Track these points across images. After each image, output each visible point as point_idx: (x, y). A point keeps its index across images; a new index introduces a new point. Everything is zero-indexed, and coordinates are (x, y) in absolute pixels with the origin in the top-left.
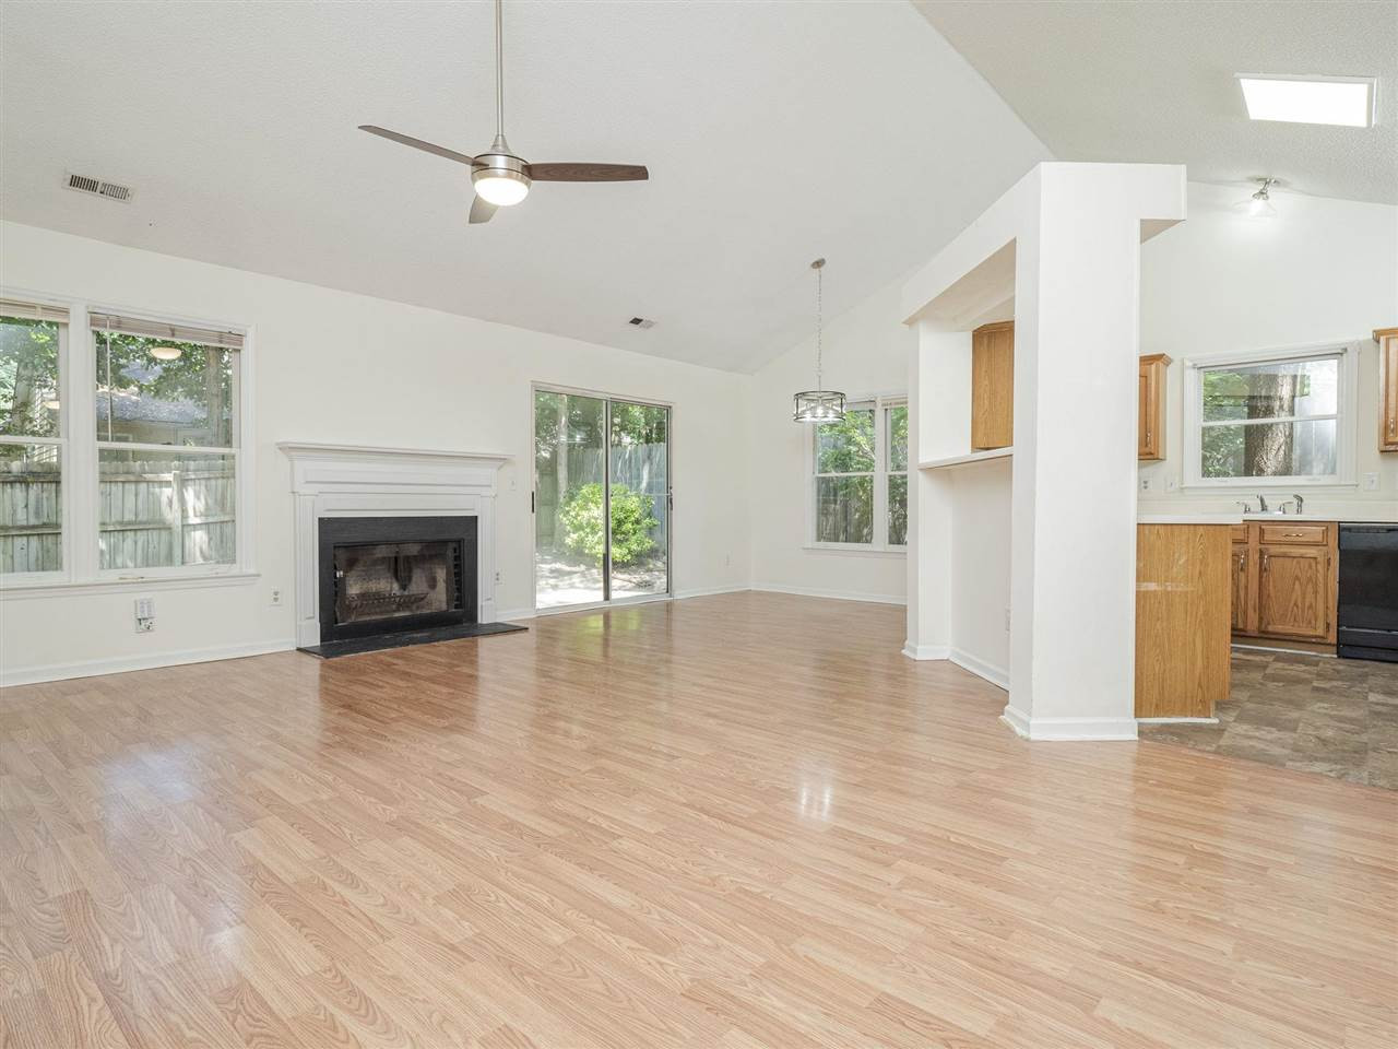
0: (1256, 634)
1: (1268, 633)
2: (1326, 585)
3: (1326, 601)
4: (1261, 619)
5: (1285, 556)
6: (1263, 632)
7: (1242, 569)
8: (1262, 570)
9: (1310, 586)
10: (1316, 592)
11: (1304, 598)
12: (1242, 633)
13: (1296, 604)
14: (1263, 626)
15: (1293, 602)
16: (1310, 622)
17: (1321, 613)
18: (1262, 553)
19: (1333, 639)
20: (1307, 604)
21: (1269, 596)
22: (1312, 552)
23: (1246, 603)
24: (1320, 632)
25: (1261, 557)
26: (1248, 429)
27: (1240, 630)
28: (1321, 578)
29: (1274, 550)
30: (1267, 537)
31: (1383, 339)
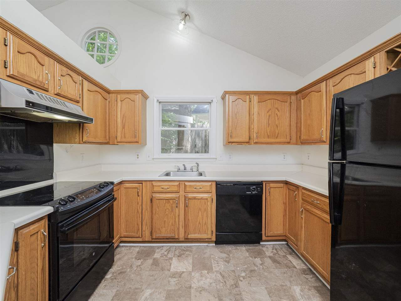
0: (183, 240)
1: (188, 239)
2: (211, 212)
3: (212, 220)
4: (185, 232)
5: (195, 198)
6: (186, 239)
7: (177, 207)
8: (186, 206)
9: (205, 213)
10: (207, 217)
11: (202, 219)
12: (177, 240)
13: (199, 223)
14: (186, 235)
15: (198, 222)
16: (205, 232)
17: (209, 227)
18: (185, 197)
19: (214, 239)
20: (204, 222)
21: (188, 220)
22: (205, 196)
23: (179, 224)
24: (209, 236)
25: (185, 200)
26: (178, 131)
27: (177, 239)
28: (209, 209)
29: (190, 195)
30: (188, 189)
31: (227, 96)
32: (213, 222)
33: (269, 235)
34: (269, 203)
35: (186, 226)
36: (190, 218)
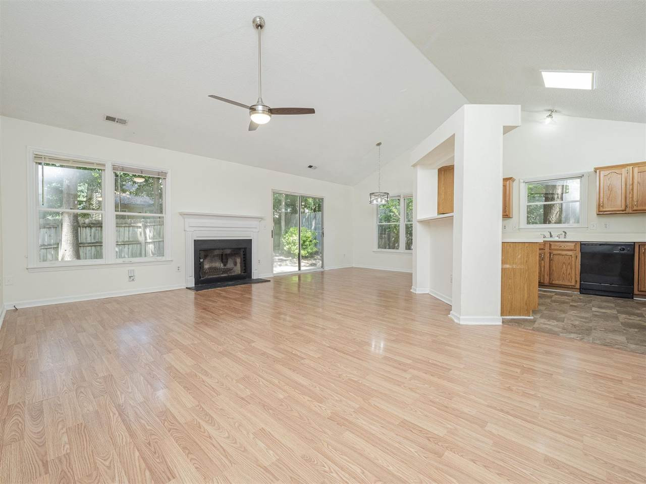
0: (548, 284)
1: (553, 284)
2: (575, 265)
4: (550, 279)
5: (559, 255)
6: (551, 284)
7: (543, 260)
8: (550, 260)
9: (569, 266)
10: (571, 268)
11: (567, 270)
14: (551, 281)
15: (562, 272)
16: (569, 280)
17: (573, 277)
18: (550, 254)
19: (578, 286)
20: (568, 273)
22: (570, 253)
23: (544, 272)
24: (573, 284)
26: (545, 205)
27: (542, 283)
28: (573, 263)
29: (555, 252)
30: (552, 247)
31: (598, 171)
32: (577, 273)
33: (642, 289)
34: (643, 262)
35: (550, 274)
36: (554, 269)
